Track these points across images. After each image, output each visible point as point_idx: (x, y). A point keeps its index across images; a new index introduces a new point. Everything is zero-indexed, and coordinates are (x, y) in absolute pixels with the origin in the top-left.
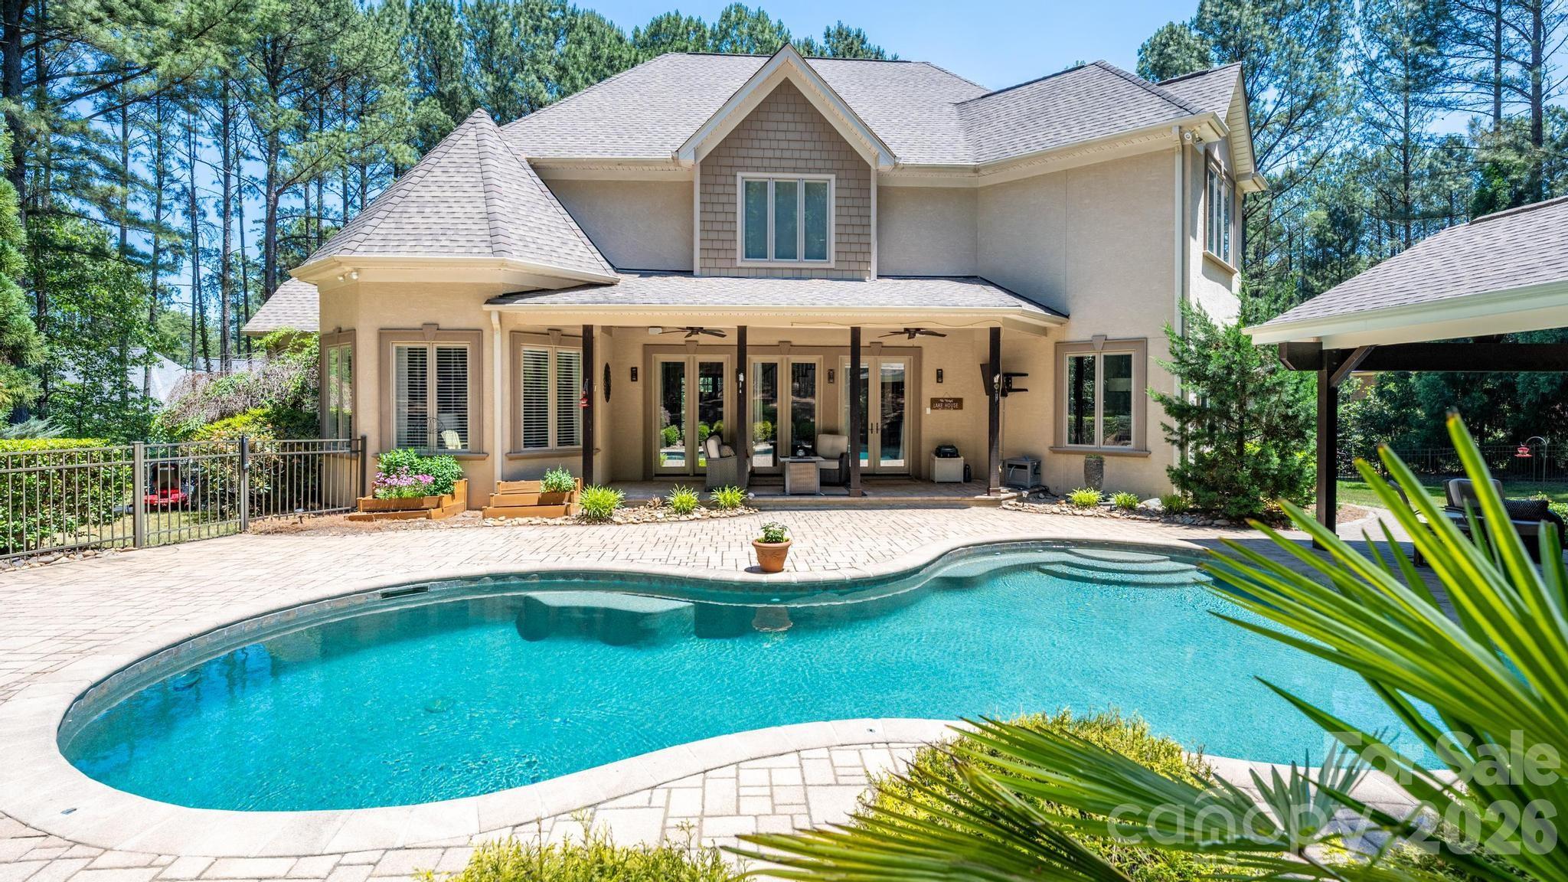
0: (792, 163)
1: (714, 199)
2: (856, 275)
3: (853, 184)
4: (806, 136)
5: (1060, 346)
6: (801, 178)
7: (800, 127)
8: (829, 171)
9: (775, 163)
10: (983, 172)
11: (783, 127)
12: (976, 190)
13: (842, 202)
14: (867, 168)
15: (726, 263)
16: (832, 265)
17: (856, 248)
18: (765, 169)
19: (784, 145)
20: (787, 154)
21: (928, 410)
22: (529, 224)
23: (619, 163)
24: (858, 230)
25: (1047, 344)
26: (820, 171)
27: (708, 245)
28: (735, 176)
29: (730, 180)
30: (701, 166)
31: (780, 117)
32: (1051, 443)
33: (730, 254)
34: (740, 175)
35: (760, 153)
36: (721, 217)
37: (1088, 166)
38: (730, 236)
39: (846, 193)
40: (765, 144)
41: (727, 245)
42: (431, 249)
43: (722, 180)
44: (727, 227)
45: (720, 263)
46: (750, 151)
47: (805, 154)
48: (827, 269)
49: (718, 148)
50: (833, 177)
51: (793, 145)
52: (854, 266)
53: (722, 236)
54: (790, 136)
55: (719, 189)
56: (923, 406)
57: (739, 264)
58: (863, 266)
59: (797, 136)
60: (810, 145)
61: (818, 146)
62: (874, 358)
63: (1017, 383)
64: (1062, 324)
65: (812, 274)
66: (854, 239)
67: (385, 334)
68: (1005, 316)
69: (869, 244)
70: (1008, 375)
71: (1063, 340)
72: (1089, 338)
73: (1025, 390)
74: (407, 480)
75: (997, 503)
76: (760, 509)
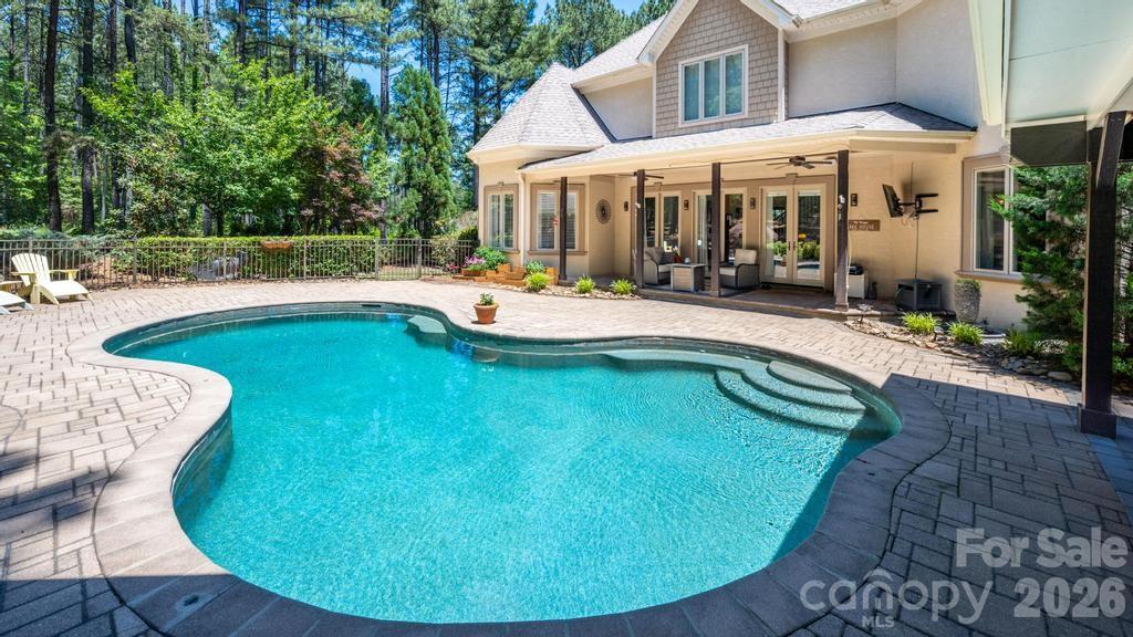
0: (716, 45)
1: (665, 84)
2: (766, 120)
3: (763, 48)
4: (727, 21)
5: (967, 163)
6: (722, 54)
7: (722, 15)
8: (743, 42)
9: (705, 48)
11: (709, 19)
13: (754, 65)
14: (776, 31)
15: (672, 127)
16: (746, 116)
17: (765, 99)
18: (697, 54)
19: (710, 33)
20: (713, 39)
23: (614, 74)
24: (767, 84)
25: (954, 161)
26: (736, 44)
27: (661, 116)
28: (678, 65)
29: (675, 68)
30: (657, 64)
31: (708, 12)
32: (957, 268)
33: (675, 120)
34: (680, 63)
35: (694, 44)
36: (668, 96)
38: (675, 106)
39: (757, 57)
40: (699, 36)
41: (672, 114)
43: (669, 70)
44: (673, 101)
45: (668, 127)
46: (687, 44)
47: (726, 35)
48: (742, 120)
49: (667, 48)
50: (746, 47)
51: (717, 31)
52: (764, 113)
53: (670, 108)
54: (715, 25)
55: (668, 77)
57: (680, 126)
58: (771, 112)
60: (729, 27)
61: (736, 25)
62: (790, 187)
63: (928, 203)
64: (969, 138)
65: (730, 125)
66: (763, 91)
67: (487, 189)
68: (850, 138)
69: (776, 93)
70: (919, 197)
71: (970, 155)
72: (997, 150)
73: (935, 211)
74: (476, 260)
75: (842, 318)
76: (646, 297)
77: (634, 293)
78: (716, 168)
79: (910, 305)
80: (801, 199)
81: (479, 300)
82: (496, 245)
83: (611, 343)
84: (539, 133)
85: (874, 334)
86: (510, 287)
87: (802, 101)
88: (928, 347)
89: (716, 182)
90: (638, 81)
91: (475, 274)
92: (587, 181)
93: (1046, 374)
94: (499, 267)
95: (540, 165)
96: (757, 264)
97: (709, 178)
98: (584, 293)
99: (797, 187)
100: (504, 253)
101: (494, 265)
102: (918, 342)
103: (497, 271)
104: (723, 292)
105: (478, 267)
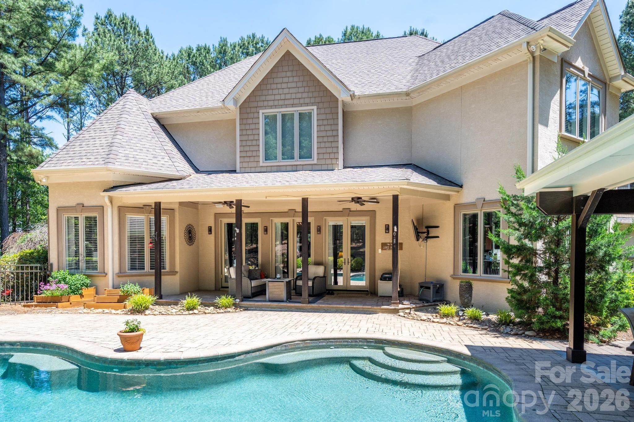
0: (291, 102)
1: (247, 127)
2: (330, 167)
3: (328, 111)
4: (300, 84)
5: (457, 207)
6: (296, 110)
7: (296, 79)
8: (312, 104)
9: (281, 103)
10: (412, 95)
11: (286, 80)
12: (411, 107)
13: (321, 123)
14: (336, 100)
15: (254, 164)
16: (315, 162)
17: (329, 150)
18: (276, 107)
19: (286, 91)
20: (288, 96)
21: (380, 251)
22: (134, 148)
23: (198, 111)
24: (331, 139)
25: (449, 206)
26: (307, 104)
27: (244, 154)
28: (259, 112)
29: (256, 115)
30: (240, 108)
31: (284, 74)
32: (452, 273)
33: (256, 159)
34: (261, 112)
35: (272, 97)
36: (251, 137)
37: (473, 82)
38: (256, 148)
39: (324, 117)
40: (275, 92)
41: (254, 154)
42: (77, 164)
43: (251, 115)
44: (254, 143)
45: (251, 165)
46: (267, 97)
47: (299, 96)
48: (312, 165)
49: (249, 97)
50: (315, 108)
51: (292, 91)
52: (329, 162)
53: (252, 148)
54: (290, 85)
55: (250, 121)
56: (376, 247)
57: (261, 164)
58: (334, 161)
59: (294, 85)
60: (301, 90)
61: (307, 89)
62: (345, 218)
63: (433, 232)
64: (458, 192)
65: (303, 168)
66: (328, 145)
67: (60, 210)
68: (400, 186)
69: (338, 147)
70: (428, 227)
71: (458, 202)
72: (474, 200)
73: (438, 237)
74: (54, 286)
75: (396, 311)
76: (246, 309)
77: (236, 306)
78: (305, 202)
79: (428, 299)
80: (352, 227)
81: (123, 327)
82: (74, 268)
83: (264, 352)
84: (127, 157)
85: (424, 320)
86: (106, 311)
87: (355, 156)
88: (458, 325)
89: (305, 213)
90: (221, 121)
91: (54, 301)
92: (176, 207)
93: (524, 333)
94: (85, 291)
95: (131, 189)
96: (324, 277)
97: (299, 209)
98: (192, 309)
99: (350, 219)
100: (88, 276)
101: (78, 289)
102: (452, 323)
103: (82, 296)
104: (311, 299)
105: (57, 293)
